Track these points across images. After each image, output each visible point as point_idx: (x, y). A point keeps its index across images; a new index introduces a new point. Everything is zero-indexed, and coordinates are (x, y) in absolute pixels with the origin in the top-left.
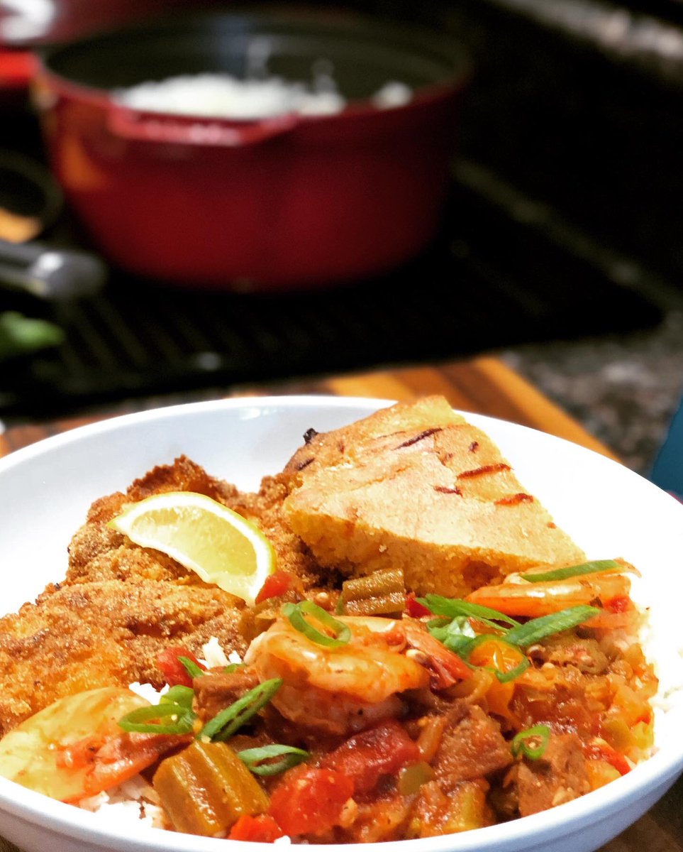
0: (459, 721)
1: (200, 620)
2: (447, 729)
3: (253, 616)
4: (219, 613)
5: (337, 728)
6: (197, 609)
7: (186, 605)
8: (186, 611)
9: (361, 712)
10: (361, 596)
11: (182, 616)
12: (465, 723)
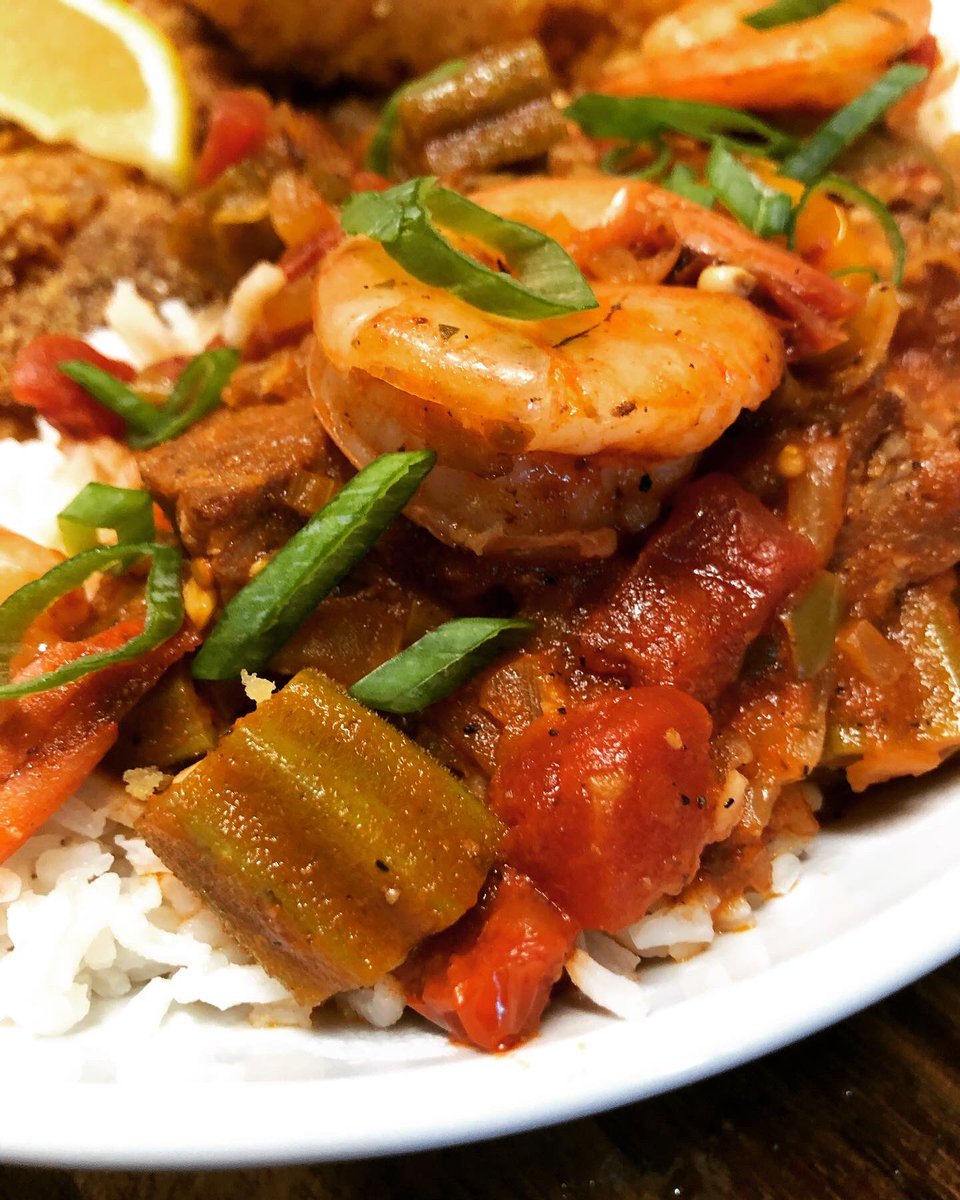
0: (878, 444)
1: (67, 231)
2: (854, 470)
3: (207, 218)
4: (99, 205)
5: (600, 545)
6: (53, 208)
7: (26, 204)
8: (33, 219)
9: (646, 483)
10: (450, 123)
11: (26, 234)
12: (896, 446)
